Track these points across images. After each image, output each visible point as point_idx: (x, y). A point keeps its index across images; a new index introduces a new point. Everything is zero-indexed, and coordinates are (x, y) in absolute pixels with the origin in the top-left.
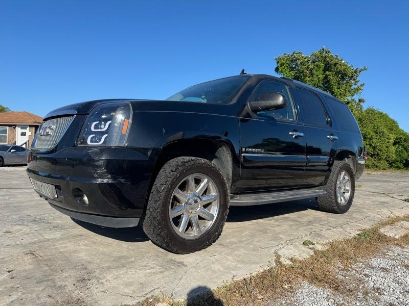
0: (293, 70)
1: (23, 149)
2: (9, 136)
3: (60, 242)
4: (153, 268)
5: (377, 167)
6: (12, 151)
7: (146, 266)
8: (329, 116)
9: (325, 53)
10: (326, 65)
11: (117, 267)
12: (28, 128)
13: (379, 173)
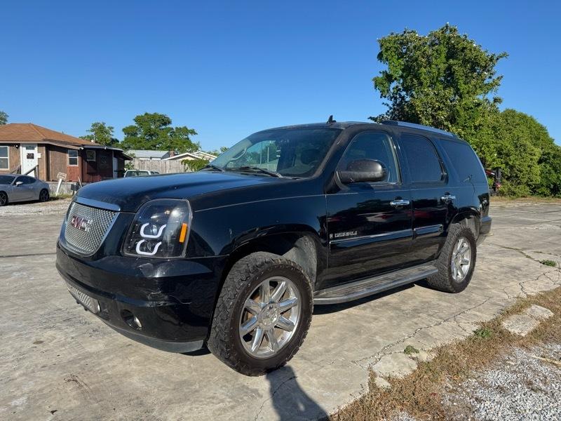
0: (402, 57)
1: (32, 180)
2: (10, 159)
3: (106, 359)
4: (222, 401)
5: (514, 193)
6: (18, 183)
7: (213, 398)
8: (444, 167)
9: (449, 31)
10: (449, 49)
11: (180, 401)
12: (36, 149)
13: (516, 204)
